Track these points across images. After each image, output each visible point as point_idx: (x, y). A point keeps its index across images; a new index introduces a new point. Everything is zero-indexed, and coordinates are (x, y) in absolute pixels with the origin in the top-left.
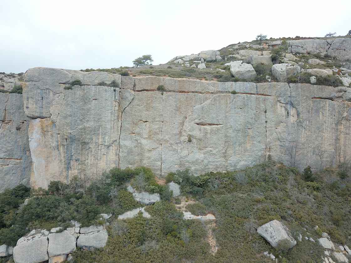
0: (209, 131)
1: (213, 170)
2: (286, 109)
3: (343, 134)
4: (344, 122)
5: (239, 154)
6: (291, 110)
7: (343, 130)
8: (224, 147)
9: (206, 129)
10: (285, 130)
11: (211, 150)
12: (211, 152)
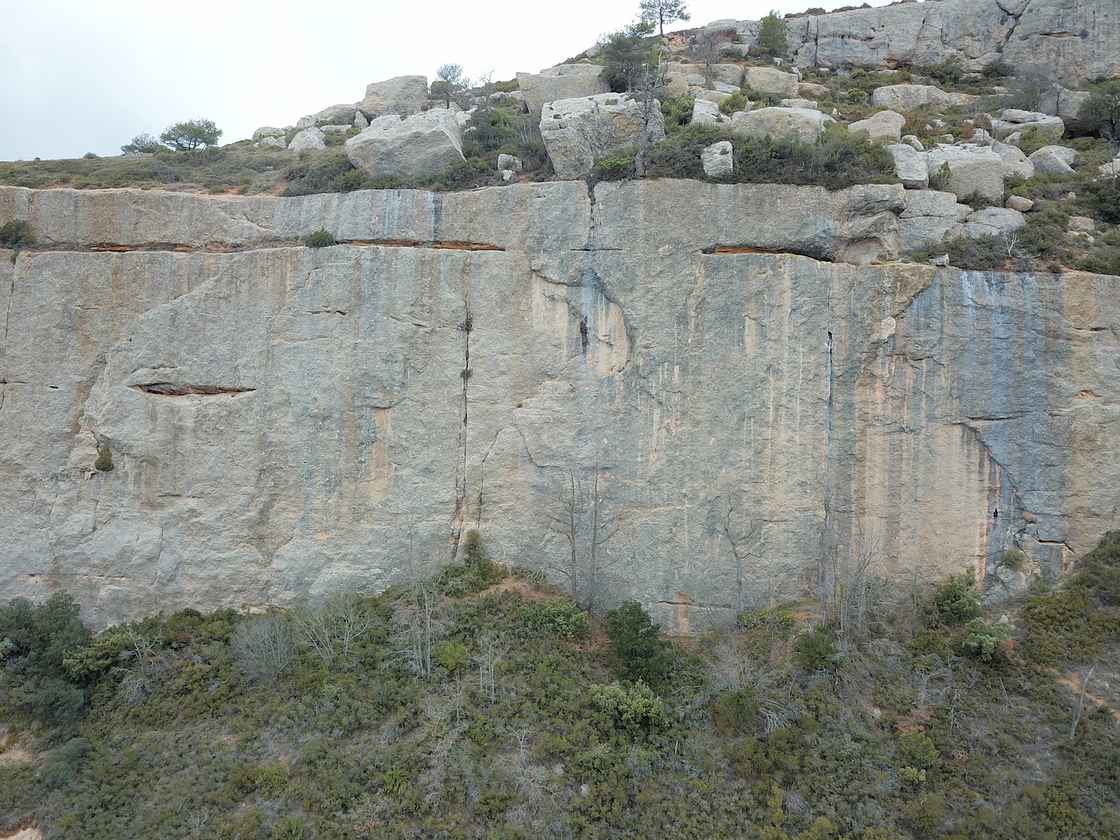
0: (189, 423)
1: (199, 599)
2: (574, 312)
3: (879, 428)
4: (883, 368)
5: (326, 530)
6: (602, 314)
7: (879, 411)
8: (253, 497)
9: (178, 412)
10: (563, 410)
11: (193, 511)
12: (195, 520)
